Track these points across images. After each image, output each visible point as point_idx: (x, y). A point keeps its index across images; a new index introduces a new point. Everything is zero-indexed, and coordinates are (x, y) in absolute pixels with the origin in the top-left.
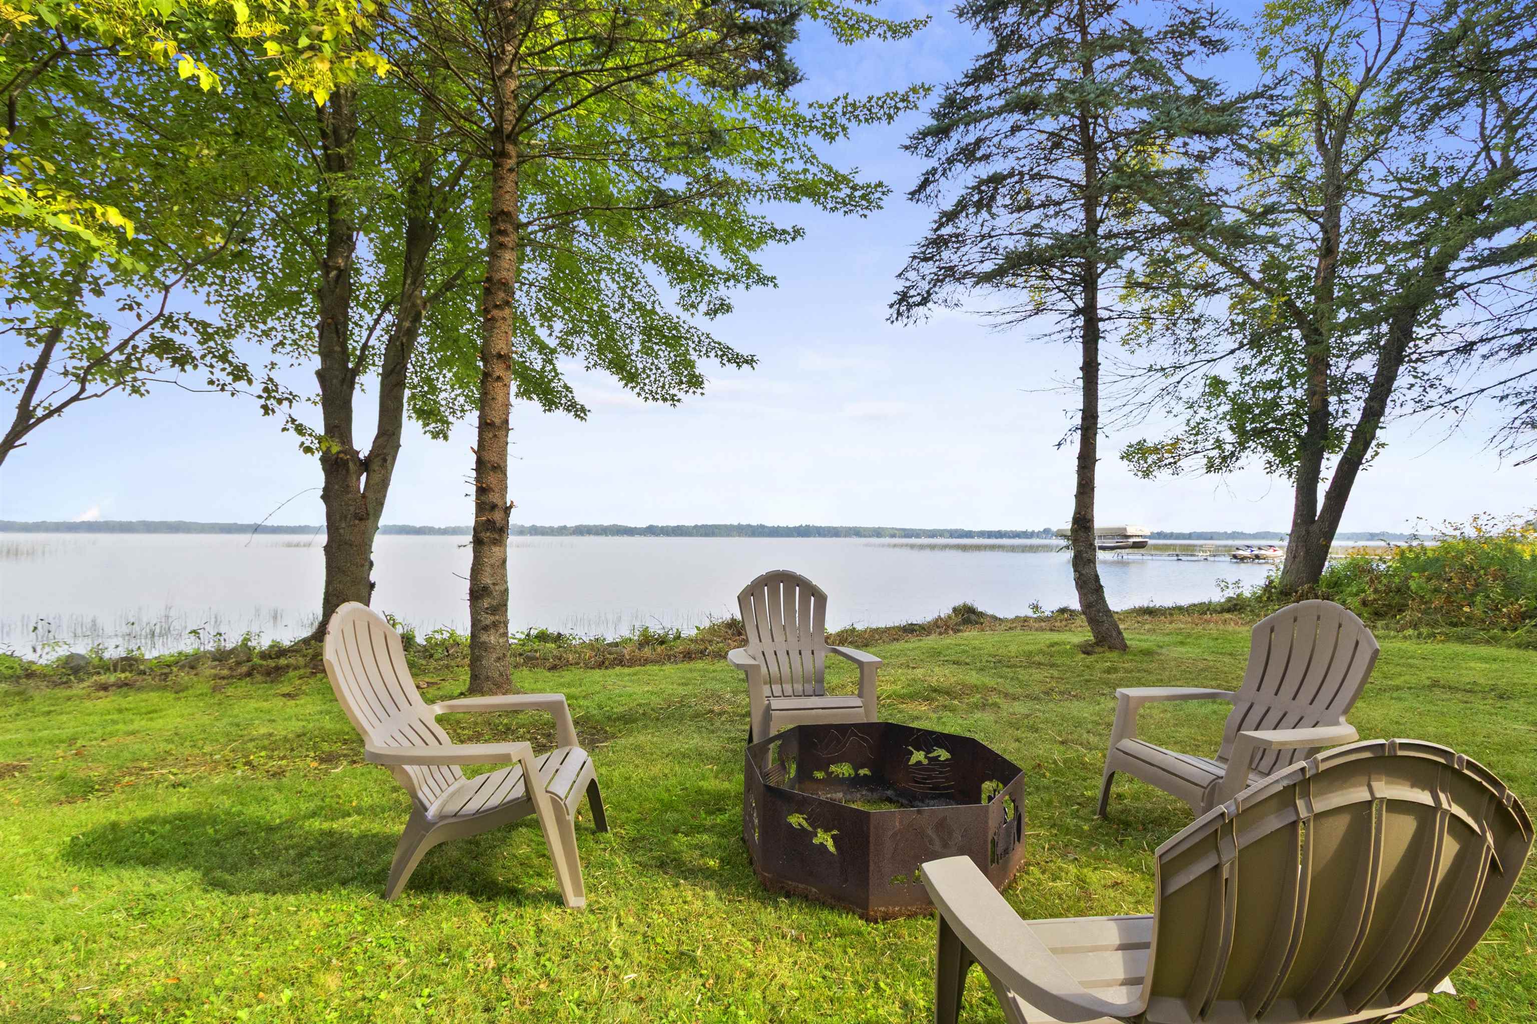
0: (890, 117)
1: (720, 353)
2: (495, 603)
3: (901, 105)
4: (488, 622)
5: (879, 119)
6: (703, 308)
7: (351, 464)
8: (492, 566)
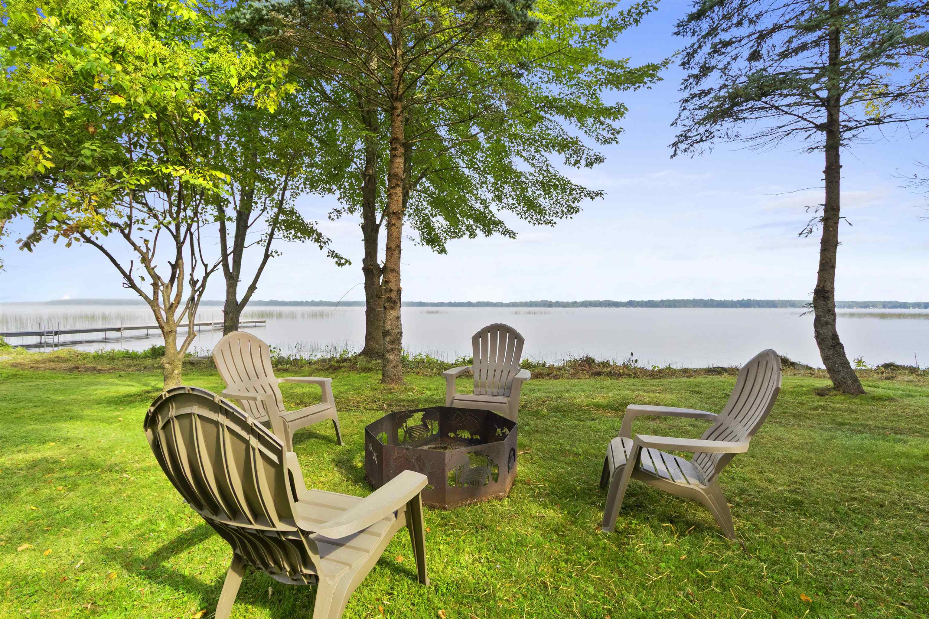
0: (637, 21)
1: (579, 192)
2: (392, 339)
3: (643, 11)
4: (389, 348)
5: (631, 24)
6: (583, 162)
7: (374, 271)
8: (391, 320)
